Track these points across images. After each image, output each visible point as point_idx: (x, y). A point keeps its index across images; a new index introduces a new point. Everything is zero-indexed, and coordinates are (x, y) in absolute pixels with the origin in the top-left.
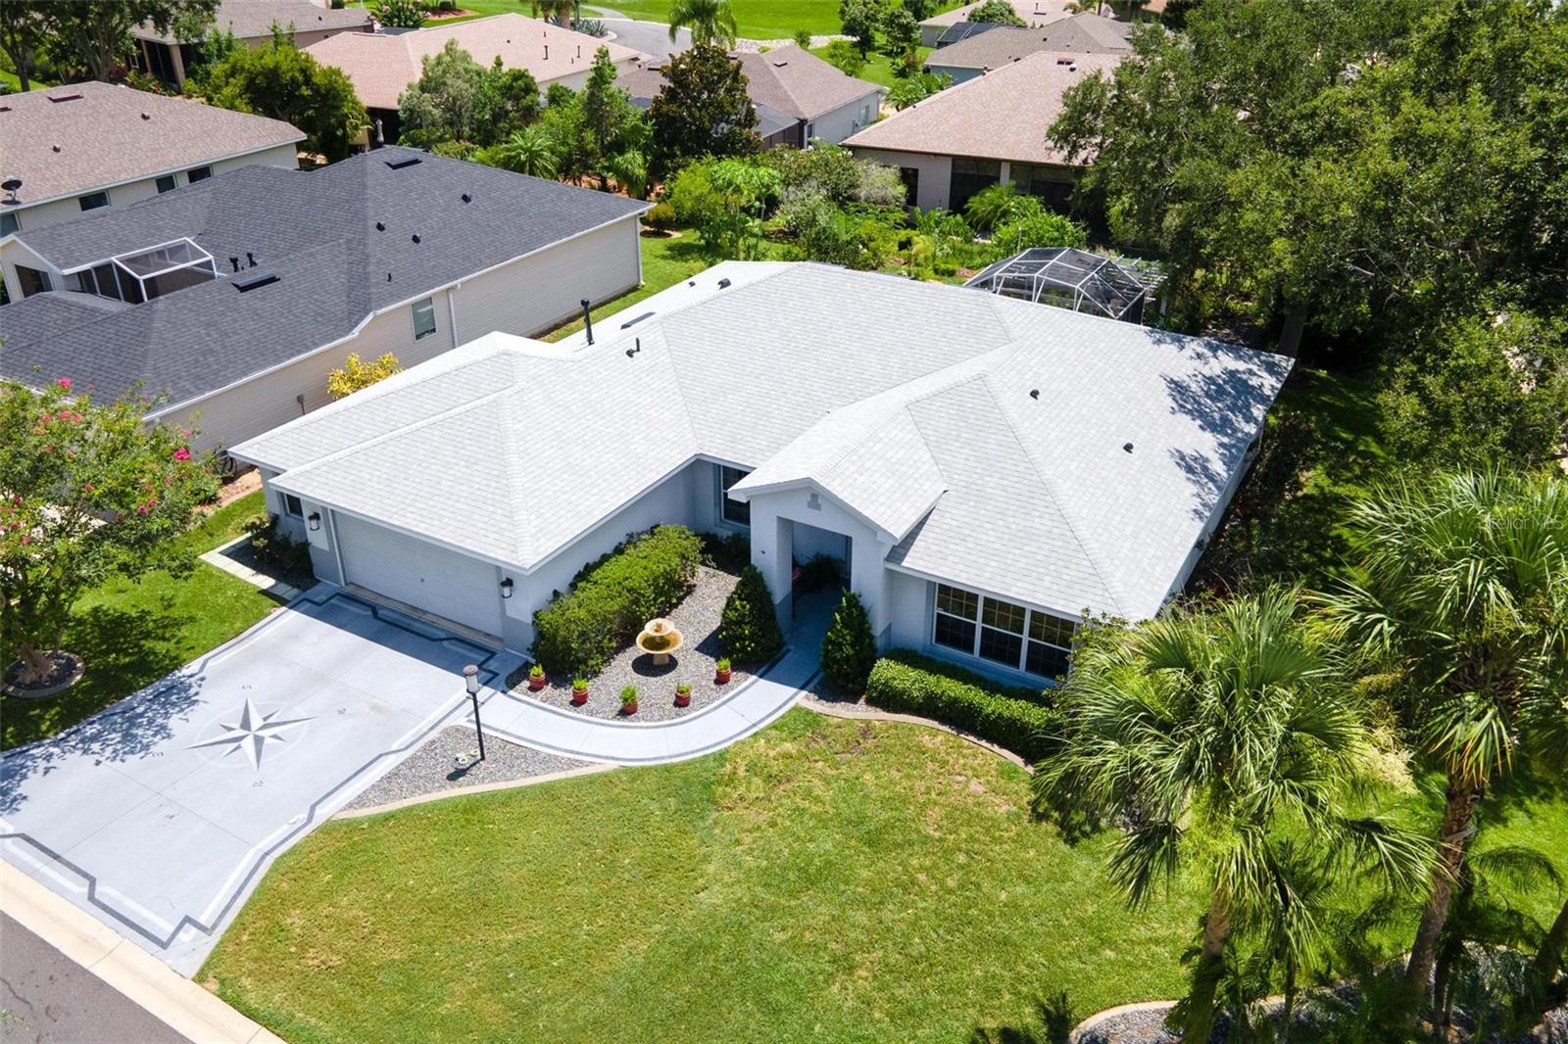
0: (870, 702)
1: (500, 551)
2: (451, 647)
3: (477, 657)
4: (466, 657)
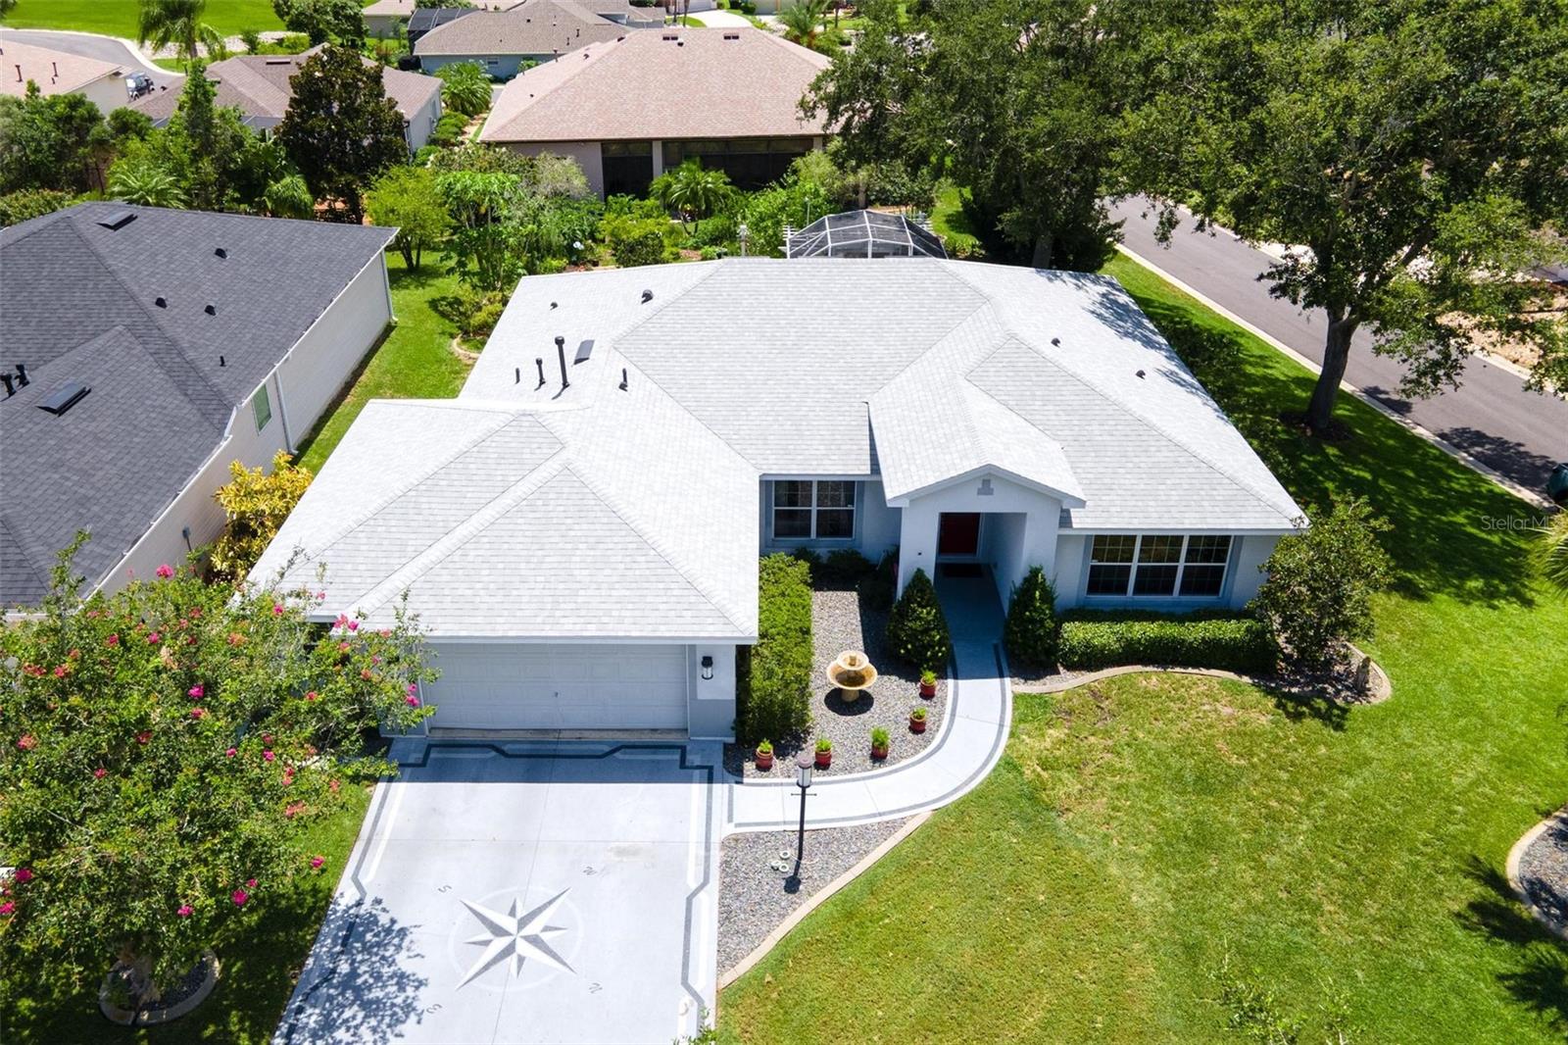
0: (1071, 667)
1: (711, 628)
2: (627, 757)
3: (669, 757)
4: (659, 762)
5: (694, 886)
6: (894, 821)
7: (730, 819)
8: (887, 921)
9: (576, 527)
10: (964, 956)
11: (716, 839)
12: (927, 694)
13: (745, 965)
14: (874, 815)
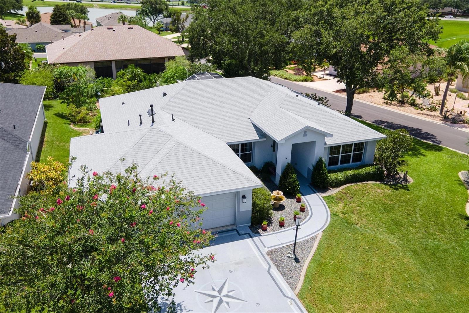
1: (247, 184)
3: (234, 233)
4: (231, 235)
5: (267, 268)
6: (313, 237)
7: (265, 247)
8: (331, 264)
9: (189, 160)
10: (359, 268)
11: (264, 253)
12: (299, 201)
13: (299, 286)
14: (307, 236)
